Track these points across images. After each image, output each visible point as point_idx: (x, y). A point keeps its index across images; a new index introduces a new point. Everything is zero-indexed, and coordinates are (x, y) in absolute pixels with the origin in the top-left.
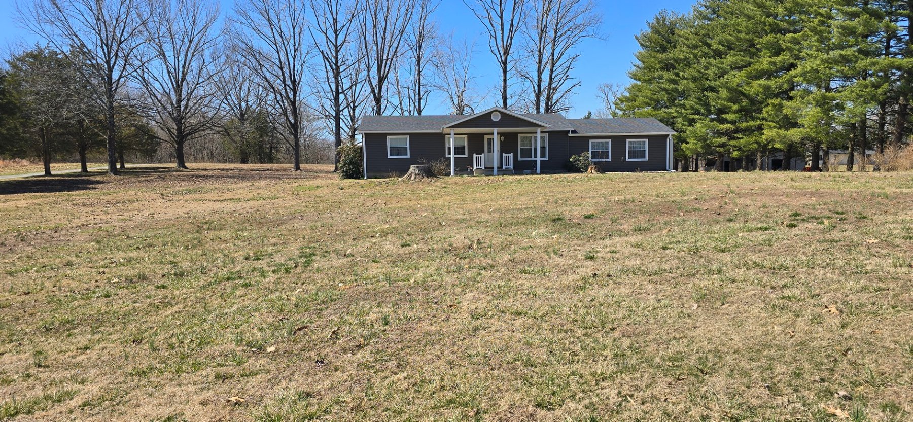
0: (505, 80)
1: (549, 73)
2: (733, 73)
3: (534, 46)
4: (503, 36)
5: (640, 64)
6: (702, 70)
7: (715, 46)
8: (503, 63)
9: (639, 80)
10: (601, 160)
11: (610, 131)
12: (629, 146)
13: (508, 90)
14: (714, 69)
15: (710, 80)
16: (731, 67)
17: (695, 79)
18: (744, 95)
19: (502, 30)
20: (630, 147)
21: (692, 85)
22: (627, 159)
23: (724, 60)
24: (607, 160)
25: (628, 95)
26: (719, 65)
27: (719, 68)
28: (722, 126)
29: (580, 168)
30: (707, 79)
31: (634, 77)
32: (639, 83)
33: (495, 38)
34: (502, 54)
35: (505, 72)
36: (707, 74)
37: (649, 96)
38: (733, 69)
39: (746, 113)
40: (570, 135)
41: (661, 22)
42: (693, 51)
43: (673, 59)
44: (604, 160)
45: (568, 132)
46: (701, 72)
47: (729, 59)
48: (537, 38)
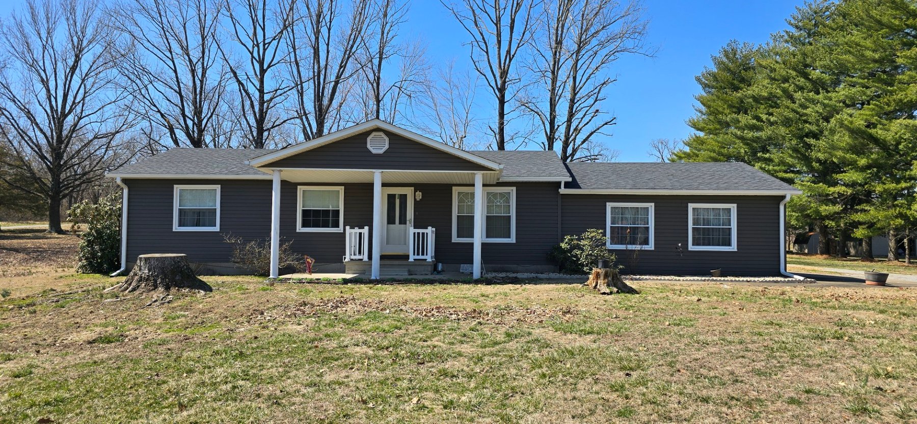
0: (502, 115)
1: (568, 105)
2: (849, 112)
3: (546, 65)
4: (499, 51)
5: (704, 109)
6: (799, 110)
7: (815, 74)
8: (499, 90)
9: (701, 130)
10: (630, 247)
11: (651, 185)
12: (694, 219)
13: (507, 129)
14: (819, 108)
15: (810, 123)
16: (844, 102)
17: (787, 122)
18: (876, 141)
19: (499, 42)
20: (696, 222)
21: (782, 130)
22: (691, 248)
23: (833, 95)
24: (645, 247)
25: (687, 149)
26: (826, 102)
27: (825, 106)
28: (832, 189)
29: (582, 265)
30: (806, 122)
31: (695, 126)
32: (701, 134)
33: (487, 53)
34: (498, 75)
35: (502, 102)
36: (806, 115)
37: (717, 149)
38: (848, 106)
39: (880, 170)
40: (563, 190)
41: (731, 54)
42: (782, 85)
43: (753, 97)
44: (637, 247)
45: (558, 184)
46: (797, 113)
47: (842, 91)
48: (549, 55)
